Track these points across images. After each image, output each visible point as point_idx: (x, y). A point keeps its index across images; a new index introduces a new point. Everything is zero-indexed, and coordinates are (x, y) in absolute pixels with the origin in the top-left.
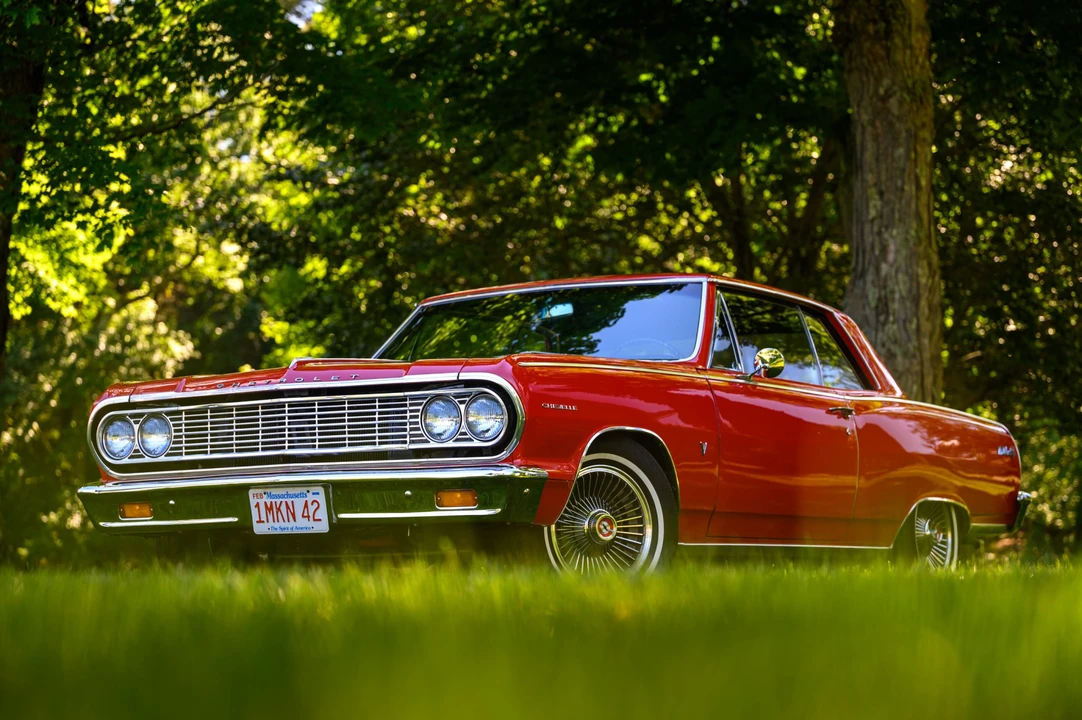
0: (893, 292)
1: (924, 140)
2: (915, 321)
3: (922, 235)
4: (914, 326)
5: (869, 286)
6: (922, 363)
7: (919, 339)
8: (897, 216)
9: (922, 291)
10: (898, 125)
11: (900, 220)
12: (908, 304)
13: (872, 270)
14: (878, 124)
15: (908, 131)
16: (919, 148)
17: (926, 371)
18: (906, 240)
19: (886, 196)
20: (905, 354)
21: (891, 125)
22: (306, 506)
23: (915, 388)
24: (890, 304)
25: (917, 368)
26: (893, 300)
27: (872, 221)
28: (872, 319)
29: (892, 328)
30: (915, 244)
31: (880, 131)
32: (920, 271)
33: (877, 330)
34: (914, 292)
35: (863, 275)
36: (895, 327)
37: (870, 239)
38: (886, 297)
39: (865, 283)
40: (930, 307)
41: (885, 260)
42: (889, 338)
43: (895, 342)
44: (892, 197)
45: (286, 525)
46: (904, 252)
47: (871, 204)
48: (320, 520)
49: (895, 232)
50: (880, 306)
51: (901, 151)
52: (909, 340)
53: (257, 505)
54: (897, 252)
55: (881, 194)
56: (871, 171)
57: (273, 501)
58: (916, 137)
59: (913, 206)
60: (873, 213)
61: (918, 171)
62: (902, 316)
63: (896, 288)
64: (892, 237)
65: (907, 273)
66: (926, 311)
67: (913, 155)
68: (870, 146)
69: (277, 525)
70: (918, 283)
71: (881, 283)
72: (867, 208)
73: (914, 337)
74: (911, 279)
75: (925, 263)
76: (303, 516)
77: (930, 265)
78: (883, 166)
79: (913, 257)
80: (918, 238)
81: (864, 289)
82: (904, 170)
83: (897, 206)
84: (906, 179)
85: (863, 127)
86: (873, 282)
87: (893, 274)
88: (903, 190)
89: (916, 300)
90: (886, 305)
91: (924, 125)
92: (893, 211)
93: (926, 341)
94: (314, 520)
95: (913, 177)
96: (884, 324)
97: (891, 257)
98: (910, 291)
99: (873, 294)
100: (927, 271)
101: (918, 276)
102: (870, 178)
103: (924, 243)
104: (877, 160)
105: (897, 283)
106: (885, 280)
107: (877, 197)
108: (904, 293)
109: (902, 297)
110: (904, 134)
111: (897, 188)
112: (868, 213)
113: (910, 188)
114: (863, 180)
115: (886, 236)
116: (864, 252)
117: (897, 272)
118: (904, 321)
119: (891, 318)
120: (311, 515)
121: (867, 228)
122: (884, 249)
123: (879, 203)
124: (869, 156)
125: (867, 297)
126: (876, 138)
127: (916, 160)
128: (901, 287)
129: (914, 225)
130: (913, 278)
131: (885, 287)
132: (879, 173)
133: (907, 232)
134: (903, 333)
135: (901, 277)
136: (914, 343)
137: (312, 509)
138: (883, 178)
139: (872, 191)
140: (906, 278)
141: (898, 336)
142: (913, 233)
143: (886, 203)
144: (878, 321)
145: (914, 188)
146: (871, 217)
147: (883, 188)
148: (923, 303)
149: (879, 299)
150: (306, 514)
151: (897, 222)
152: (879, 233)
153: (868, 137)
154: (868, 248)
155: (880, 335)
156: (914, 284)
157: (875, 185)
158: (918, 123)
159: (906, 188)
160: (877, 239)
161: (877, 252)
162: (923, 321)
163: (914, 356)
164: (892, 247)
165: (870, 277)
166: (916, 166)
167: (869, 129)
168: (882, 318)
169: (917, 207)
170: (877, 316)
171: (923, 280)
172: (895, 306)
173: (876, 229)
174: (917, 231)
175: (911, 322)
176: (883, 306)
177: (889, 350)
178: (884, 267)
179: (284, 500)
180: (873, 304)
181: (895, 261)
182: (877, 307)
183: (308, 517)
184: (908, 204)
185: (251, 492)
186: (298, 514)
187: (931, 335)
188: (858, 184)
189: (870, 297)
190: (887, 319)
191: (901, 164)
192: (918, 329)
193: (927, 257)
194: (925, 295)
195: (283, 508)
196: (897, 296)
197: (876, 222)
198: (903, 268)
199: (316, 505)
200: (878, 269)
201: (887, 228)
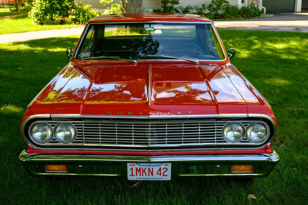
22: (160, 169)
45: (147, 177)
48: (167, 175)
53: (132, 169)
57: (141, 167)
69: (141, 177)
76: (157, 174)
94: (163, 175)
120: (162, 173)
137: (162, 171)
150: (159, 173)
179: (148, 167)
183: (160, 174)
185: (128, 164)
186: (155, 173)
195: (147, 171)
199: (165, 170)
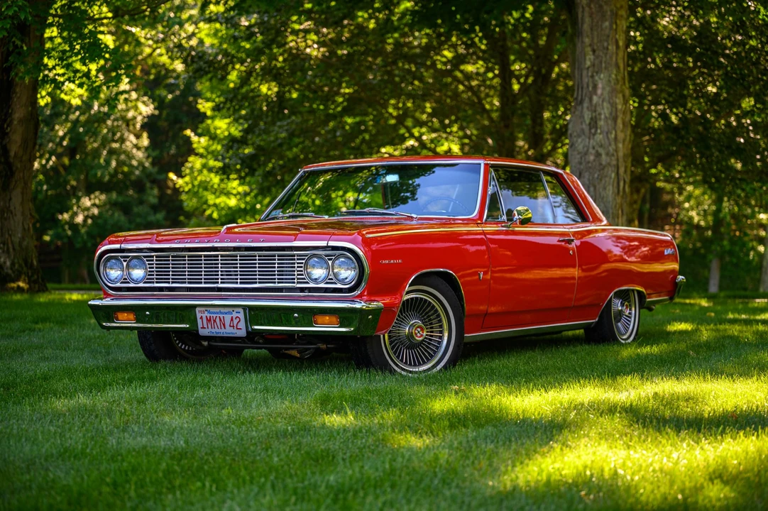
0: (600, 114)
1: (622, 16)
2: (614, 132)
3: (619, 78)
4: (613, 136)
5: (585, 110)
6: (618, 160)
7: (616, 144)
8: (604, 65)
9: (618, 113)
10: (605, 7)
11: (606, 68)
12: (610, 122)
13: (587, 100)
14: (592, 6)
15: (612, 11)
16: (618, 22)
17: (620, 164)
18: (609, 81)
19: (597, 53)
20: (607, 154)
21: (601, 7)
23: (613, 175)
24: (598, 122)
25: (614, 162)
26: (600, 119)
27: (588, 68)
28: (587, 131)
29: (599, 137)
30: (615, 84)
31: (594, 10)
32: (618, 101)
33: (589, 139)
34: (614, 114)
35: (581, 102)
36: (601, 136)
37: (586, 80)
38: (596, 117)
39: (582, 108)
40: (624, 124)
41: (596, 94)
42: (597, 144)
43: (601, 146)
44: (601, 54)
46: (608, 89)
47: (587, 58)
49: (602, 76)
50: (592, 123)
51: (607, 24)
52: (610, 144)
54: (603, 88)
55: (594, 51)
56: (588, 36)
58: (616, 14)
59: (614, 59)
60: (588, 63)
61: (617, 36)
62: (606, 129)
63: (602, 112)
64: (600, 79)
65: (609, 102)
66: (621, 126)
67: (614, 26)
68: (587, 20)
70: (616, 108)
71: (593, 108)
72: (585, 59)
73: (613, 143)
74: (612, 106)
75: (621, 95)
77: (624, 96)
78: (595, 33)
79: (613, 91)
80: (617, 80)
81: (582, 112)
82: (608, 36)
83: (604, 59)
84: (610, 42)
85: (583, 7)
86: (588, 108)
87: (601, 102)
88: (607, 49)
89: (615, 119)
90: (596, 122)
91: (622, 7)
92: (601, 62)
93: (620, 145)
95: (614, 40)
96: (594, 135)
97: (599, 92)
98: (611, 114)
99: (587, 115)
100: (622, 99)
101: (616, 104)
102: (587, 41)
103: (620, 83)
104: (592, 29)
105: (603, 108)
106: (595, 107)
107: (591, 53)
108: (607, 115)
109: (606, 117)
110: (609, 13)
111: (604, 48)
112: (585, 64)
113: (612, 48)
114: (583, 42)
115: (597, 78)
116: (582, 88)
117: (603, 101)
118: (607, 133)
119: (599, 131)
121: (585, 73)
122: (595, 87)
123: (592, 57)
124: (586, 27)
125: (584, 117)
126: (591, 16)
127: (616, 30)
128: (605, 111)
129: (615, 72)
130: (613, 105)
131: (595, 111)
132: (593, 38)
133: (610, 76)
134: (606, 140)
135: (605, 104)
136: (614, 147)
138: (595, 41)
139: (588, 49)
140: (609, 106)
141: (603, 142)
142: (613, 76)
143: (597, 57)
144: (590, 132)
145: (615, 47)
146: (587, 66)
147: (595, 47)
148: (619, 121)
149: (592, 119)
151: (603, 70)
152: (592, 76)
153: (586, 14)
154: (585, 86)
155: (592, 141)
156: (614, 109)
157: (590, 45)
158: (618, 6)
159: (610, 47)
160: (591, 80)
161: (590, 89)
162: (619, 132)
163: (613, 155)
164: (600, 86)
165: (586, 105)
166: (616, 34)
167: (587, 9)
168: (593, 131)
169: (616, 60)
170: (590, 129)
171: (619, 107)
172: (601, 123)
173: (590, 74)
174: (616, 75)
175: (611, 133)
176: (594, 123)
177: (597, 151)
178: (595, 98)
180: (587, 122)
181: (602, 94)
182: (590, 124)
184: (611, 58)
187: (624, 141)
188: (579, 45)
189: (586, 117)
190: (596, 130)
191: (607, 31)
192: (616, 138)
193: (622, 92)
194: (620, 116)
196: (603, 117)
197: (591, 69)
198: (607, 98)
200: (591, 100)
201: (597, 73)
